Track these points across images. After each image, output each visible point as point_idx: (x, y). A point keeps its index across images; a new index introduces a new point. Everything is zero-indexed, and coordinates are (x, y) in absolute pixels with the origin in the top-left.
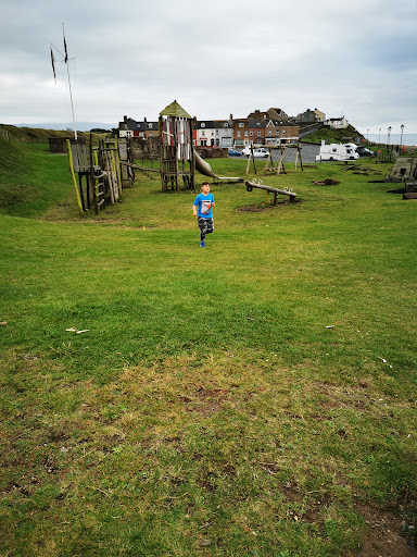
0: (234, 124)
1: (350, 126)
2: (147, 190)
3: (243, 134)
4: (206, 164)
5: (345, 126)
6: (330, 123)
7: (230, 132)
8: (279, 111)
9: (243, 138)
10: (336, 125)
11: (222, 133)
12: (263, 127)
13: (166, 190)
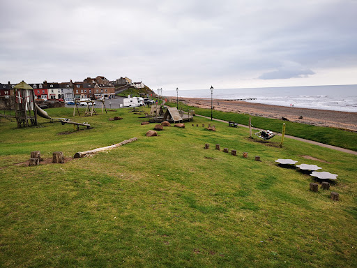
0: (74, 85)
1: (146, 87)
2: (8, 127)
3: (79, 92)
4: (45, 112)
5: (143, 87)
6: (134, 85)
7: (71, 91)
8: (103, 78)
9: (80, 94)
10: (138, 86)
11: (66, 91)
12: (92, 87)
13: (20, 127)
